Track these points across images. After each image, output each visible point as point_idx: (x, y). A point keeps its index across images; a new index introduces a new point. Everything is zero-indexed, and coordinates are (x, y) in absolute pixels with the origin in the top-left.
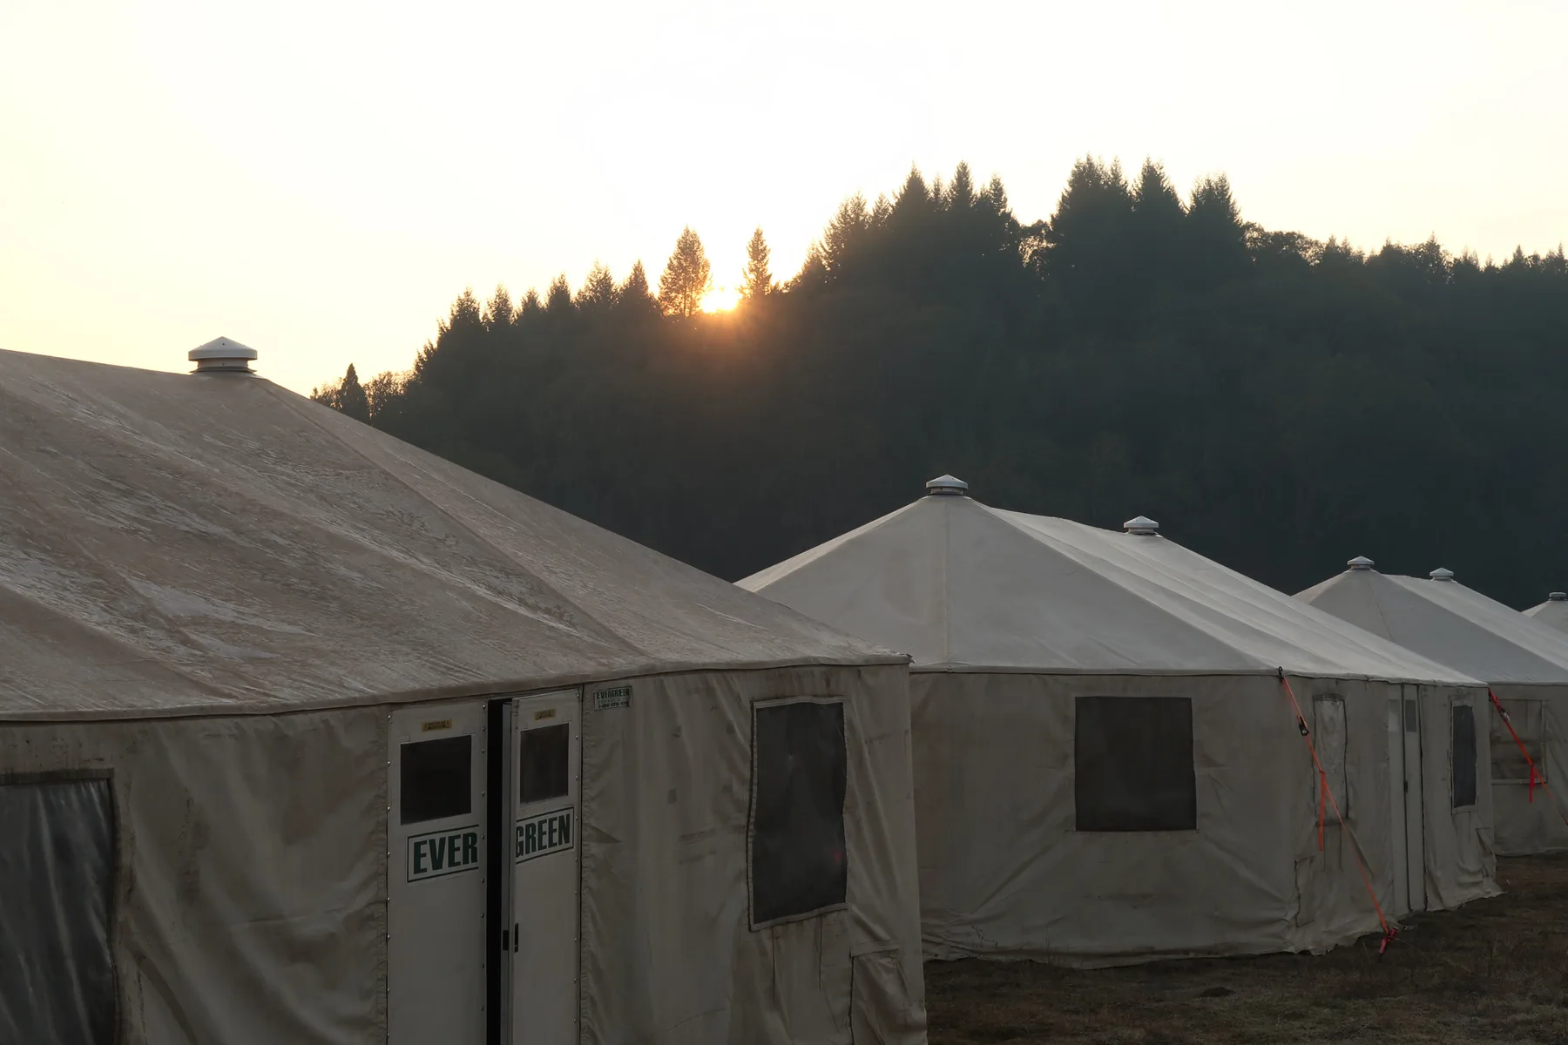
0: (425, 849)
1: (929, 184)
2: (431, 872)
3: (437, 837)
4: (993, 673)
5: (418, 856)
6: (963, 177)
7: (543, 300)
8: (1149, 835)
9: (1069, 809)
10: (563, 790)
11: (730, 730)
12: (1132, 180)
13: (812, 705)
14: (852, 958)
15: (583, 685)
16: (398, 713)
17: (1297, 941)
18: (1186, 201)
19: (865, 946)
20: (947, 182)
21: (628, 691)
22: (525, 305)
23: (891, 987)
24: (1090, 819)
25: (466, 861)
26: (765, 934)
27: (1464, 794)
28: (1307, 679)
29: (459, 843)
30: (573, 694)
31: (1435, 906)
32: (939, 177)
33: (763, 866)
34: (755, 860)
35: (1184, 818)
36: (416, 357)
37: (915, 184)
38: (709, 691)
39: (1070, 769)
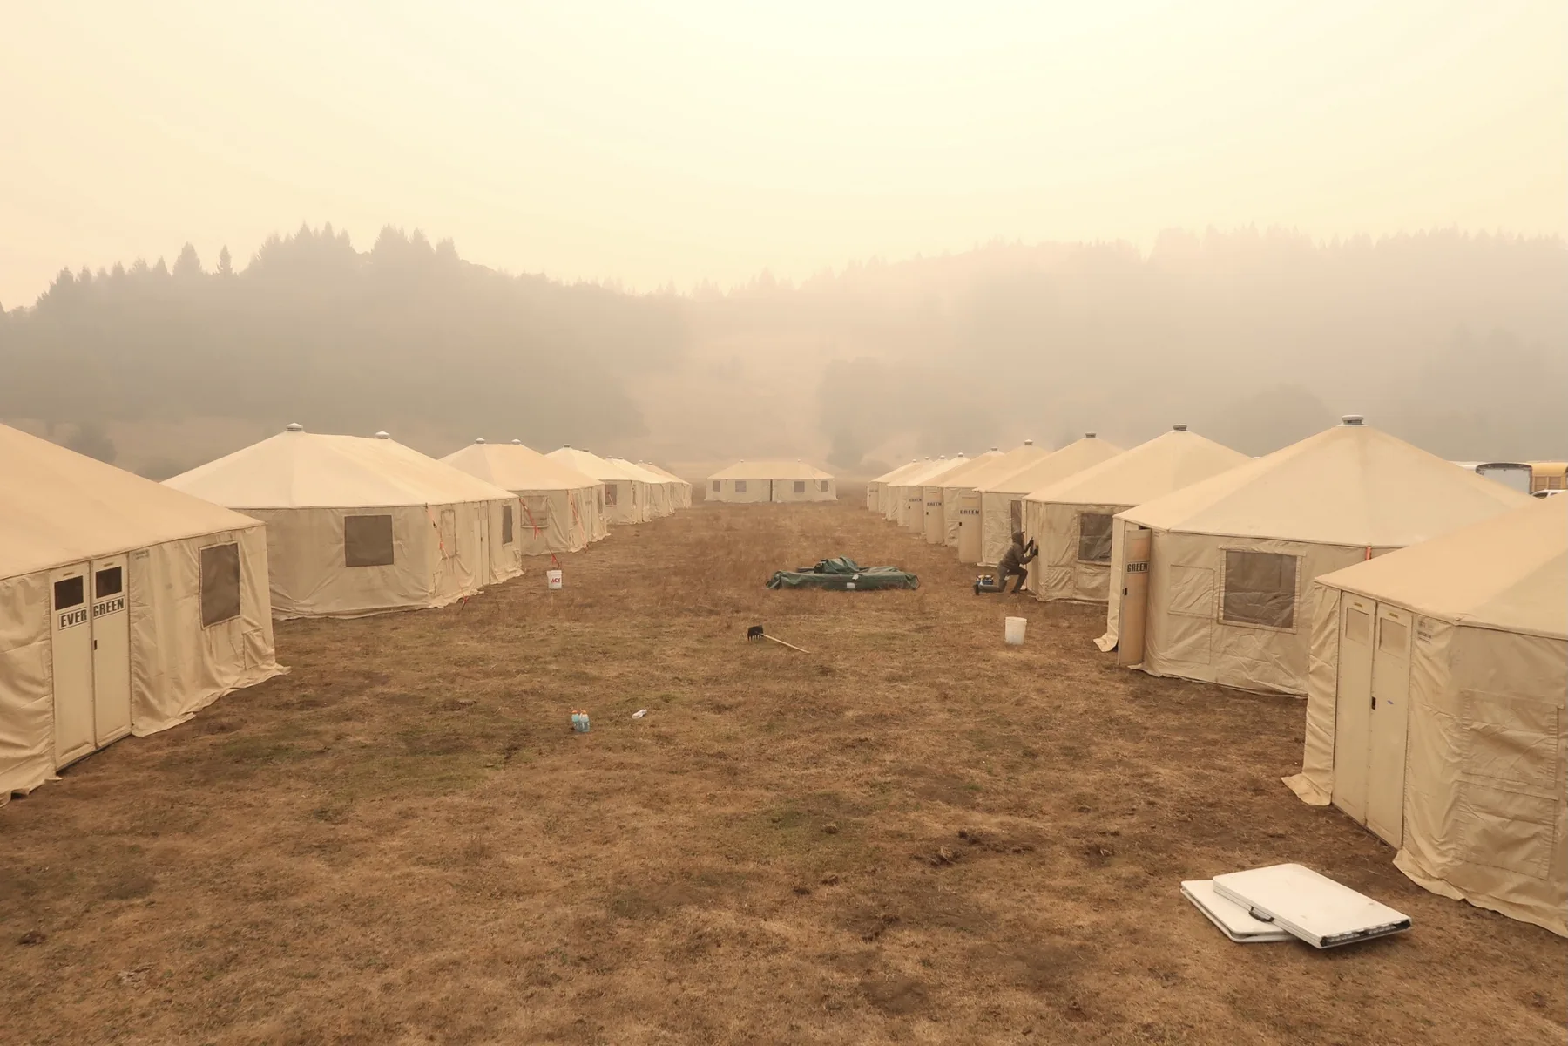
0: (66, 618)
1: (312, 230)
2: (68, 625)
3: (70, 613)
4: (310, 509)
5: (63, 621)
6: (328, 227)
7: (109, 272)
8: (376, 567)
9: (343, 559)
10: (119, 589)
11: (190, 559)
12: (409, 235)
13: (225, 546)
14: (243, 634)
15: (128, 552)
16: (52, 571)
17: (432, 604)
18: (434, 246)
19: (248, 629)
20: (321, 229)
21: (147, 551)
22: (98, 274)
23: (259, 643)
24: (351, 563)
25: (82, 620)
26: (208, 630)
27: (508, 537)
28: (438, 506)
29: (79, 614)
30: (125, 556)
31: (494, 582)
32: (316, 224)
33: (206, 605)
34: (203, 604)
35: (388, 560)
36: (36, 299)
37: (305, 229)
38: (181, 546)
39: (343, 545)
